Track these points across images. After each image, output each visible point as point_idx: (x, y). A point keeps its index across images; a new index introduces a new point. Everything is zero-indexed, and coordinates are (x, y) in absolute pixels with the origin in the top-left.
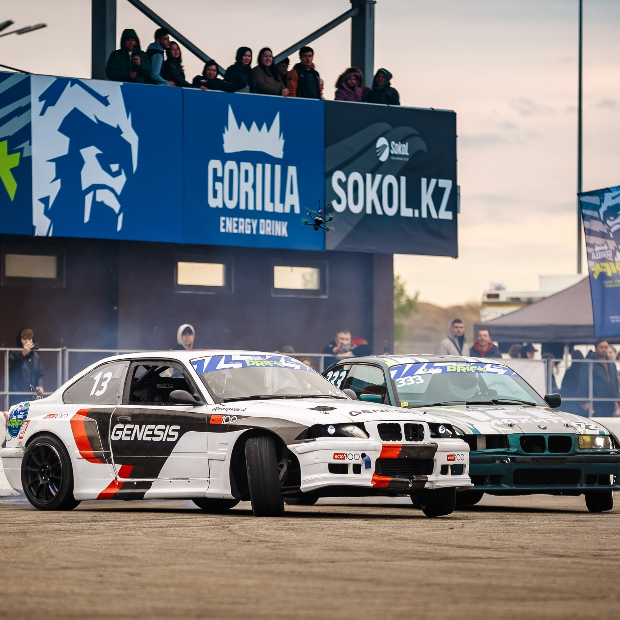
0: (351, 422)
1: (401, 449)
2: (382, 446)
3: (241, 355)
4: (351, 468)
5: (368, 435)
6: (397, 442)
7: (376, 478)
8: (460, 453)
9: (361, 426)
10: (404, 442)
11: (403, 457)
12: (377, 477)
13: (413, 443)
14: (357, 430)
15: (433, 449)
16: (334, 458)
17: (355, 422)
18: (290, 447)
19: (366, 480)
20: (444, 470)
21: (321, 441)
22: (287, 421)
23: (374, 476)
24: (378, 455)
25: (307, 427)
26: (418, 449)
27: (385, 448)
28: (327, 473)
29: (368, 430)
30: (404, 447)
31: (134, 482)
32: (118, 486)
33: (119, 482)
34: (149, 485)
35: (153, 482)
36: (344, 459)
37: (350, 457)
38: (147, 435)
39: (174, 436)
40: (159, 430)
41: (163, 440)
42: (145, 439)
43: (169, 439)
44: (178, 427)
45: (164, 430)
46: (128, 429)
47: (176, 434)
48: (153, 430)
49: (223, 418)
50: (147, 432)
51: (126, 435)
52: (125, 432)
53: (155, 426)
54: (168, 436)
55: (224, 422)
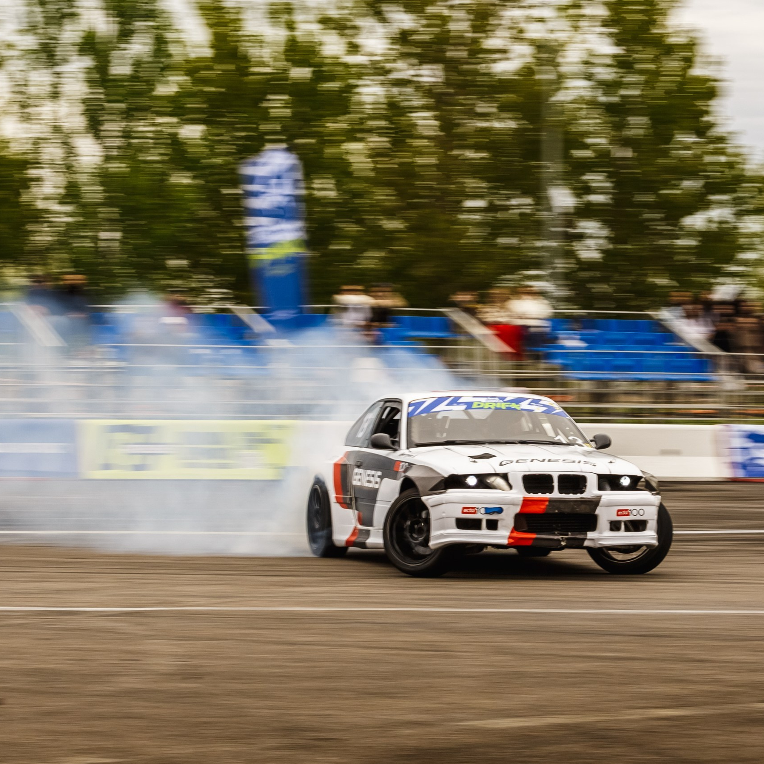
0: (493, 472)
1: (547, 503)
2: (522, 499)
3: (474, 397)
4: (484, 524)
5: (511, 487)
6: (548, 496)
7: (515, 535)
8: (638, 508)
9: (505, 477)
10: (556, 494)
11: (551, 512)
12: (517, 534)
13: (571, 496)
14: (499, 481)
15: (595, 503)
16: (463, 513)
17: (498, 472)
18: (424, 498)
19: (502, 537)
20: (615, 526)
22: (431, 470)
23: (512, 532)
24: (518, 509)
25: (443, 477)
26: (572, 503)
27: (526, 502)
28: (454, 528)
29: (511, 481)
30: (552, 501)
31: (363, 530)
32: (356, 534)
33: (357, 530)
34: (368, 534)
35: (371, 530)
36: (474, 513)
37: (483, 511)
38: (367, 481)
39: (378, 483)
40: (372, 476)
41: (374, 487)
42: (365, 484)
43: (376, 486)
44: (380, 473)
45: (374, 477)
46: (360, 474)
47: (379, 480)
48: (369, 476)
49: (400, 464)
50: (367, 478)
51: (359, 480)
52: (359, 477)
53: (370, 471)
54: (375, 482)
55: (400, 469)
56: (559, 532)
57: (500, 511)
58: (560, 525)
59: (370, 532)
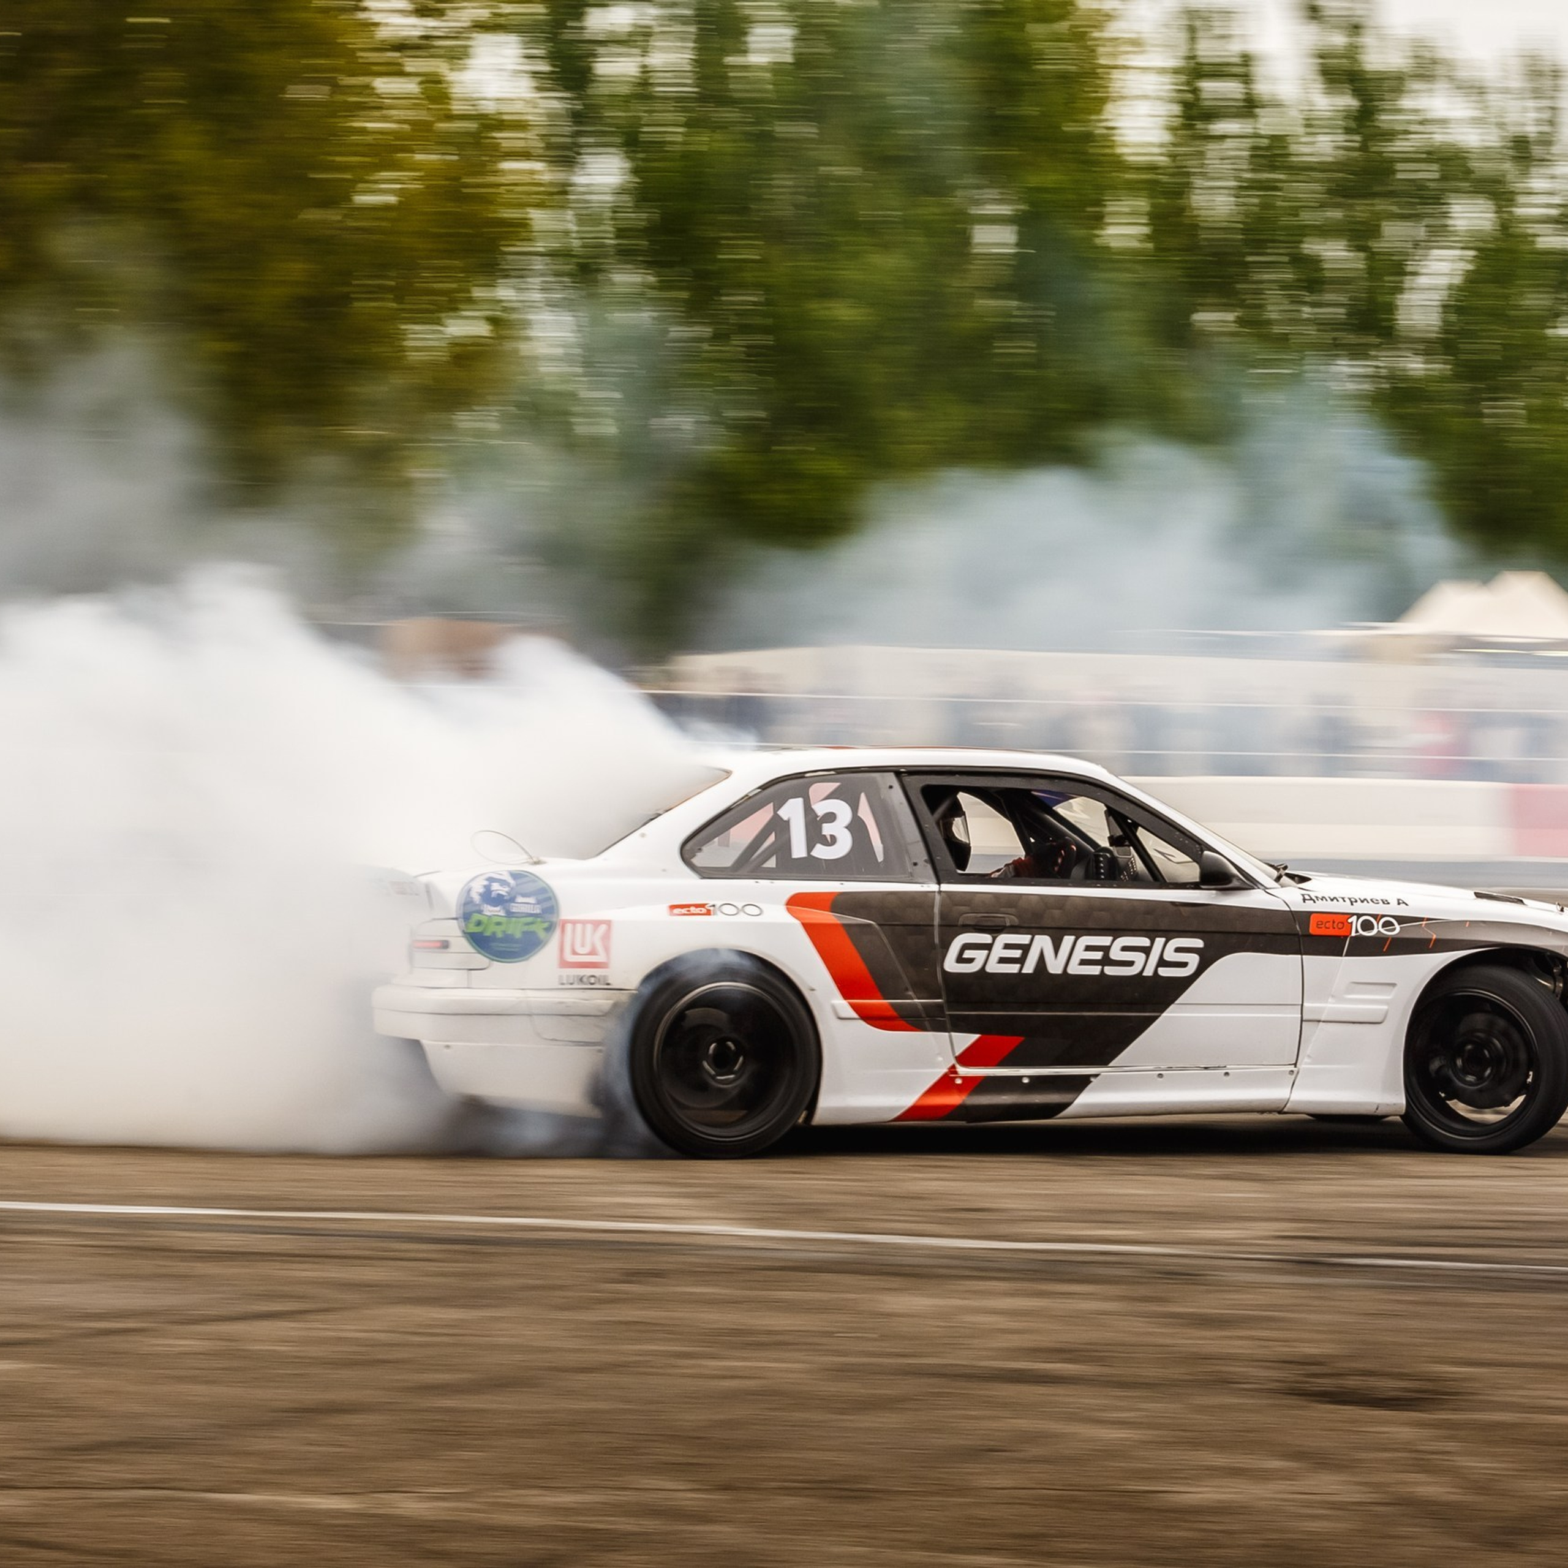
31: (1021, 1077)
32: (960, 1089)
33: (964, 1078)
34: (1080, 1084)
35: (1096, 1076)
38: (1084, 962)
39: (1184, 965)
40: (1125, 949)
41: (1145, 974)
42: (1075, 969)
43: (1164, 972)
44: (1198, 943)
45: (1147, 951)
46: (1007, 946)
47: (1193, 960)
48: (1106, 950)
49: (1350, 921)
50: (1080, 954)
51: (1002, 960)
52: (998, 951)
53: (1111, 938)
54: (1162, 963)
55: (1357, 931)
59: (1092, 1079)
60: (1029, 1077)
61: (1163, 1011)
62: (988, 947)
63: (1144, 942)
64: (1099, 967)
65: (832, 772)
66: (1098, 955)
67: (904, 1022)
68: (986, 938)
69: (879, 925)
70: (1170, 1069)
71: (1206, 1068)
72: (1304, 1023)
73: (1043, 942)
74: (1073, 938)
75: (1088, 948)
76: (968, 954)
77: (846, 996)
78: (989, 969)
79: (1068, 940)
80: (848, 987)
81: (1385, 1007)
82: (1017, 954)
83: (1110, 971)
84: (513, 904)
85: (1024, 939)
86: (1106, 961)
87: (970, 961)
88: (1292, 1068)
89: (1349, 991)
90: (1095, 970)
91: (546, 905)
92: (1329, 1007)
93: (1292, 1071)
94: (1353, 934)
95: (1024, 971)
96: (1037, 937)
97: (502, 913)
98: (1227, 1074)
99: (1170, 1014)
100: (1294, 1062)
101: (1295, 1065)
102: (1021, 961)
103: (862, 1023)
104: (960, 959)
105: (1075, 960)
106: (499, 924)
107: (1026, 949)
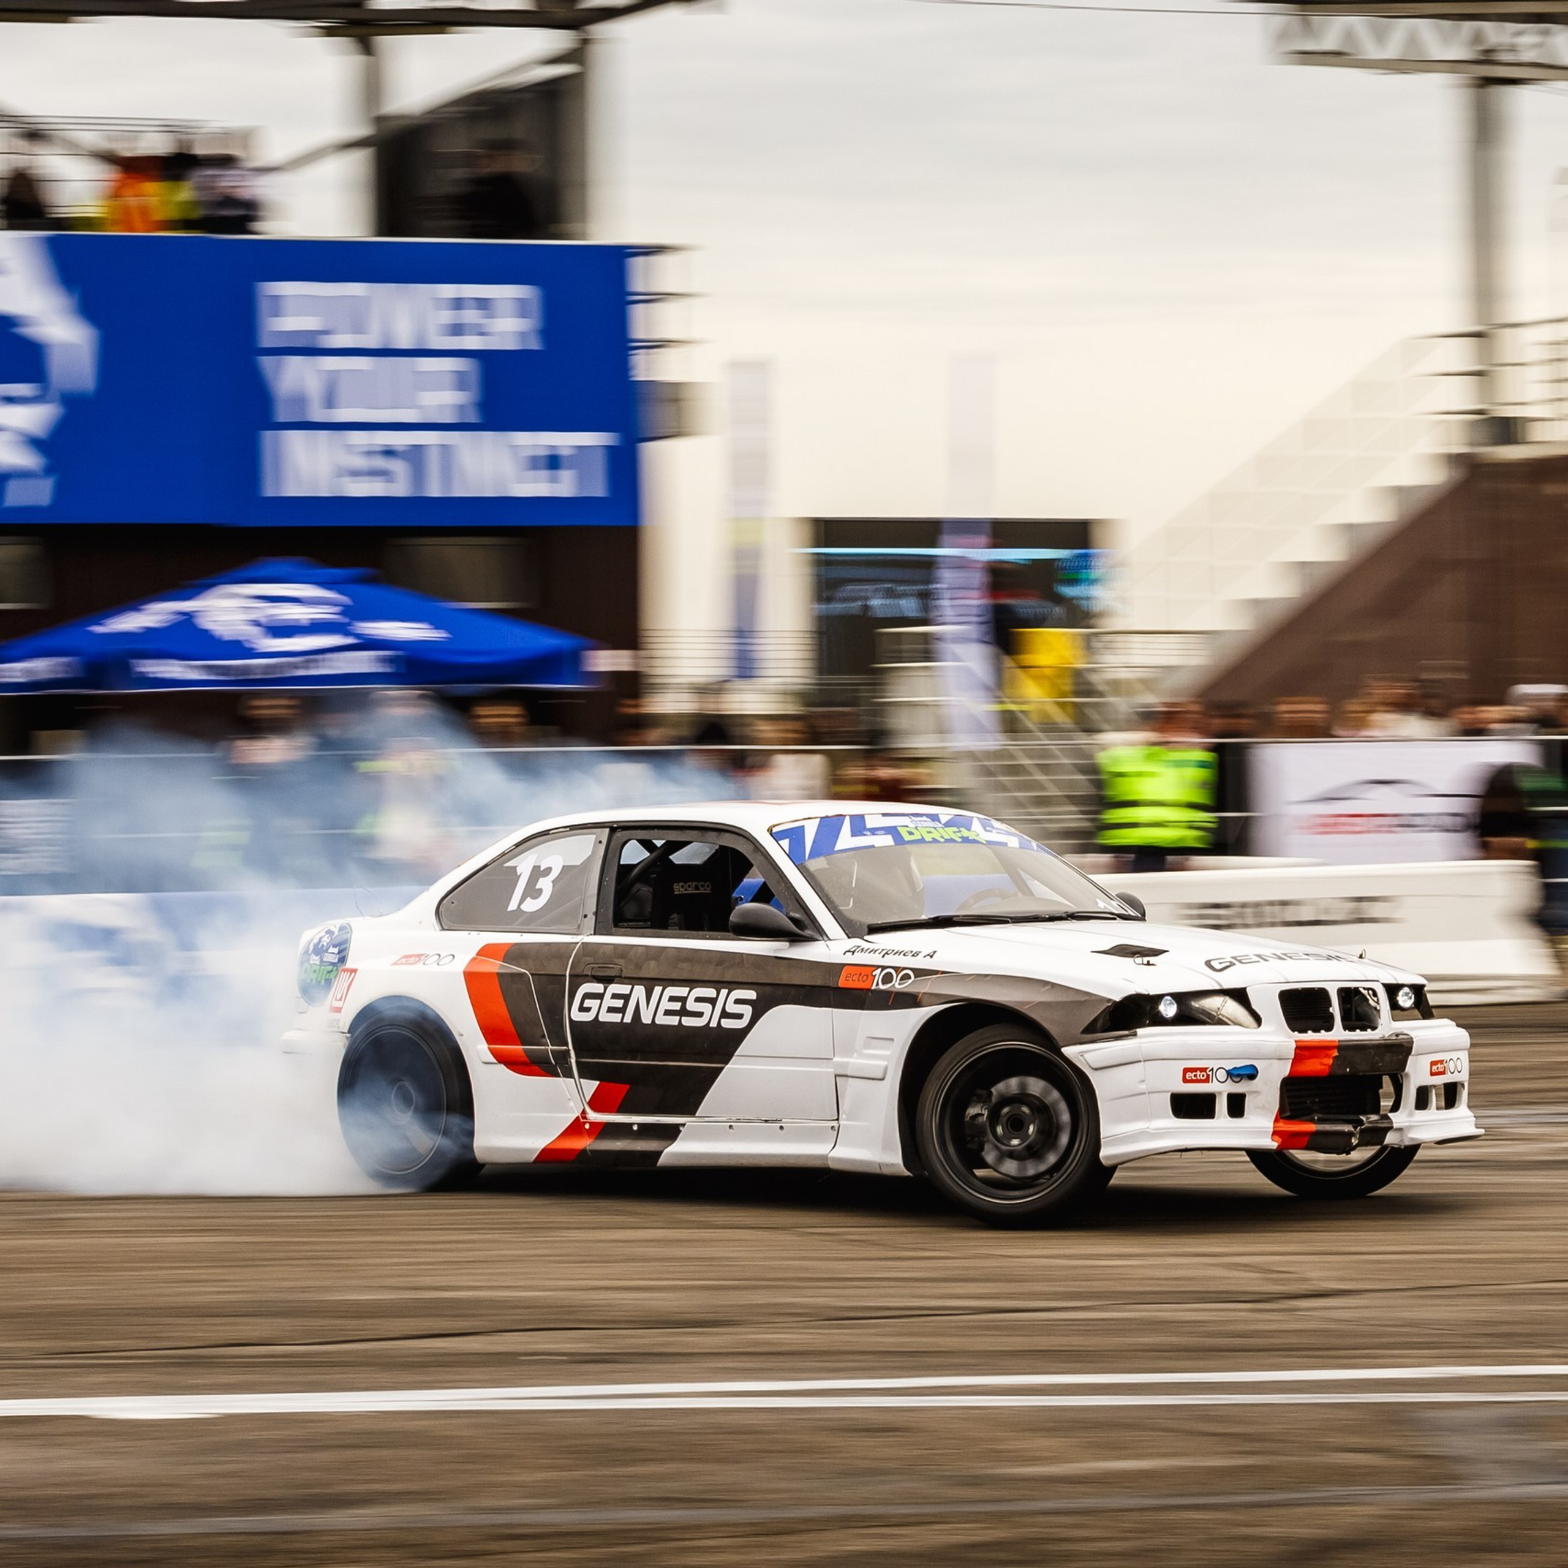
0: (1218, 988)
1: (1336, 1053)
2: (1294, 1045)
4: (1222, 1105)
5: (1258, 1020)
6: (1323, 1036)
7: (1285, 1127)
8: (1453, 1056)
9: (1240, 996)
10: (1338, 1034)
11: (1339, 1072)
12: (1285, 1124)
13: (1360, 1035)
14: (1230, 1008)
15: (1401, 1050)
16: (1185, 1080)
17: (1226, 986)
18: (1069, 1051)
19: (1260, 1133)
20: (1423, 1098)
21: (1148, 1038)
22: (1053, 985)
23: (1276, 1120)
24: (1285, 1069)
25: (1109, 1000)
26: (1372, 1052)
27: (1303, 1052)
28: (1169, 1117)
29: (1255, 1006)
30: (1344, 1048)
31: (632, 1124)
32: (589, 1133)
33: (592, 1124)
34: (671, 1133)
35: (684, 1125)
36: (1207, 1080)
37: (1222, 1075)
38: (668, 1013)
39: (740, 1016)
40: (698, 1000)
41: (711, 1025)
42: (661, 1020)
43: (727, 1024)
44: (751, 995)
45: (713, 1001)
46: (615, 996)
47: (747, 1011)
48: (683, 1000)
49: (874, 974)
50: (666, 1005)
51: (611, 1010)
52: (608, 1002)
53: (688, 989)
54: (725, 1014)
55: (877, 984)
56: (1320, 1116)
57: (1251, 1074)
58: (1317, 1100)
59: (681, 1128)
60: (638, 1124)
61: (727, 1063)
62: (600, 996)
63: (710, 992)
64: (678, 1018)
65: (568, 829)
66: (677, 1006)
67: (537, 1068)
68: (598, 988)
69: (531, 974)
70: (738, 1121)
71: (766, 1121)
72: (837, 1078)
73: (639, 991)
74: (661, 988)
75: (672, 999)
76: (588, 1003)
77: (489, 1042)
78: (601, 1019)
79: (658, 989)
80: (491, 1034)
81: (885, 1063)
82: (619, 1003)
83: (688, 1021)
84: (326, 954)
85: (624, 989)
86: (683, 1012)
87: (588, 1010)
88: (835, 1124)
89: (867, 1046)
90: (674, 1021)
91: (342, 955)
92: (854, 1062)
93: (833, 1127)
94: (874, 987)
95: (625, 1021)
96: (636, 987)
97: (318, 963)
98: (781, 1128)
99: (733, 1066)
100: (836, 1118)
101: (838, 1119)
102: (622, 1010)
103: (502, 1067)
104: (582, 1009)
105: (661, 1011)
106: (315, 971)
107: (626, 998)
